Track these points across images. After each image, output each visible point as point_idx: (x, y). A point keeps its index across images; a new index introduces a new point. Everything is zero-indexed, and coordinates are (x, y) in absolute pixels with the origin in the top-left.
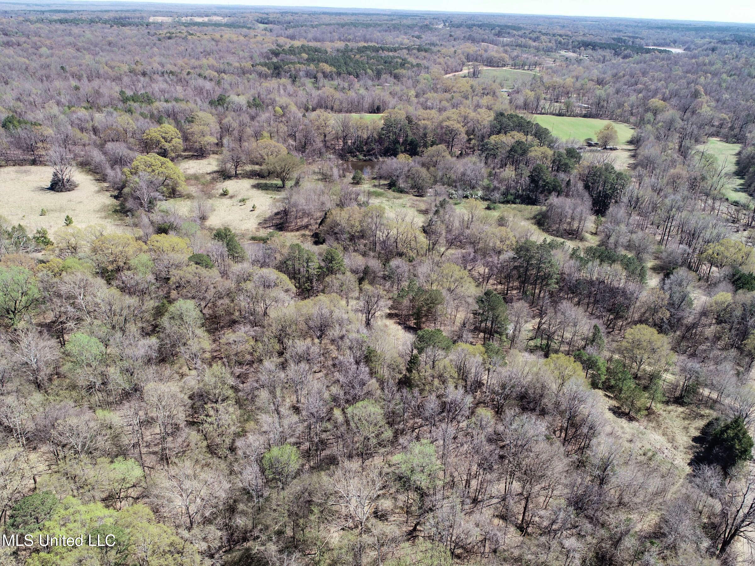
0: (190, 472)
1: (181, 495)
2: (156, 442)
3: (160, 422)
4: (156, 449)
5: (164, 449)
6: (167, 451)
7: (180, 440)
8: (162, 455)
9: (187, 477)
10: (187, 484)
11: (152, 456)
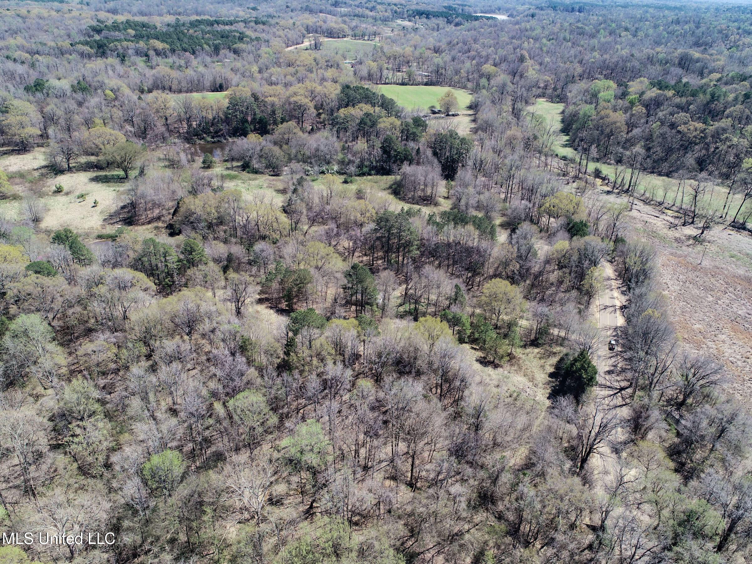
0: (61, 498)
1: (56, 526)
2: (16, 475)
3: (18, 452)
4: (18, 482)
5: (26, 481)
6: (32, 483)
7: (44, 467)
8: (26, 487)
9: (59, 505)
10: (61, 513)
11: (14, 491)
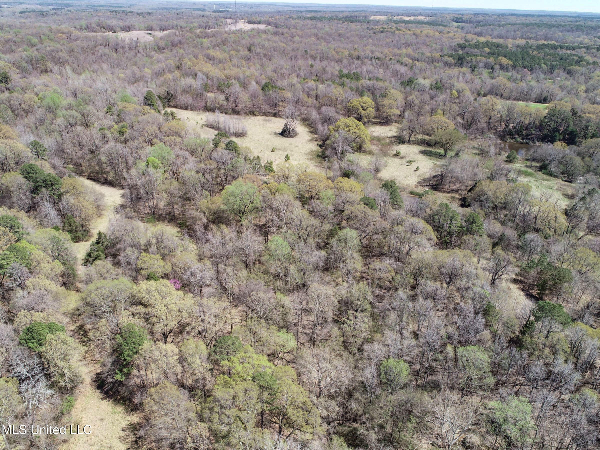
0: (327, 356)
1: (318, 371)
2: (309, 327)
3: (315, 314)
4: (308, 332)
5: (313, 333)
6: (315, 336)
7: (325, 330)
8: (311, 337)
9: (325, 359)
10: (323, 364)
11: (305, 336)
